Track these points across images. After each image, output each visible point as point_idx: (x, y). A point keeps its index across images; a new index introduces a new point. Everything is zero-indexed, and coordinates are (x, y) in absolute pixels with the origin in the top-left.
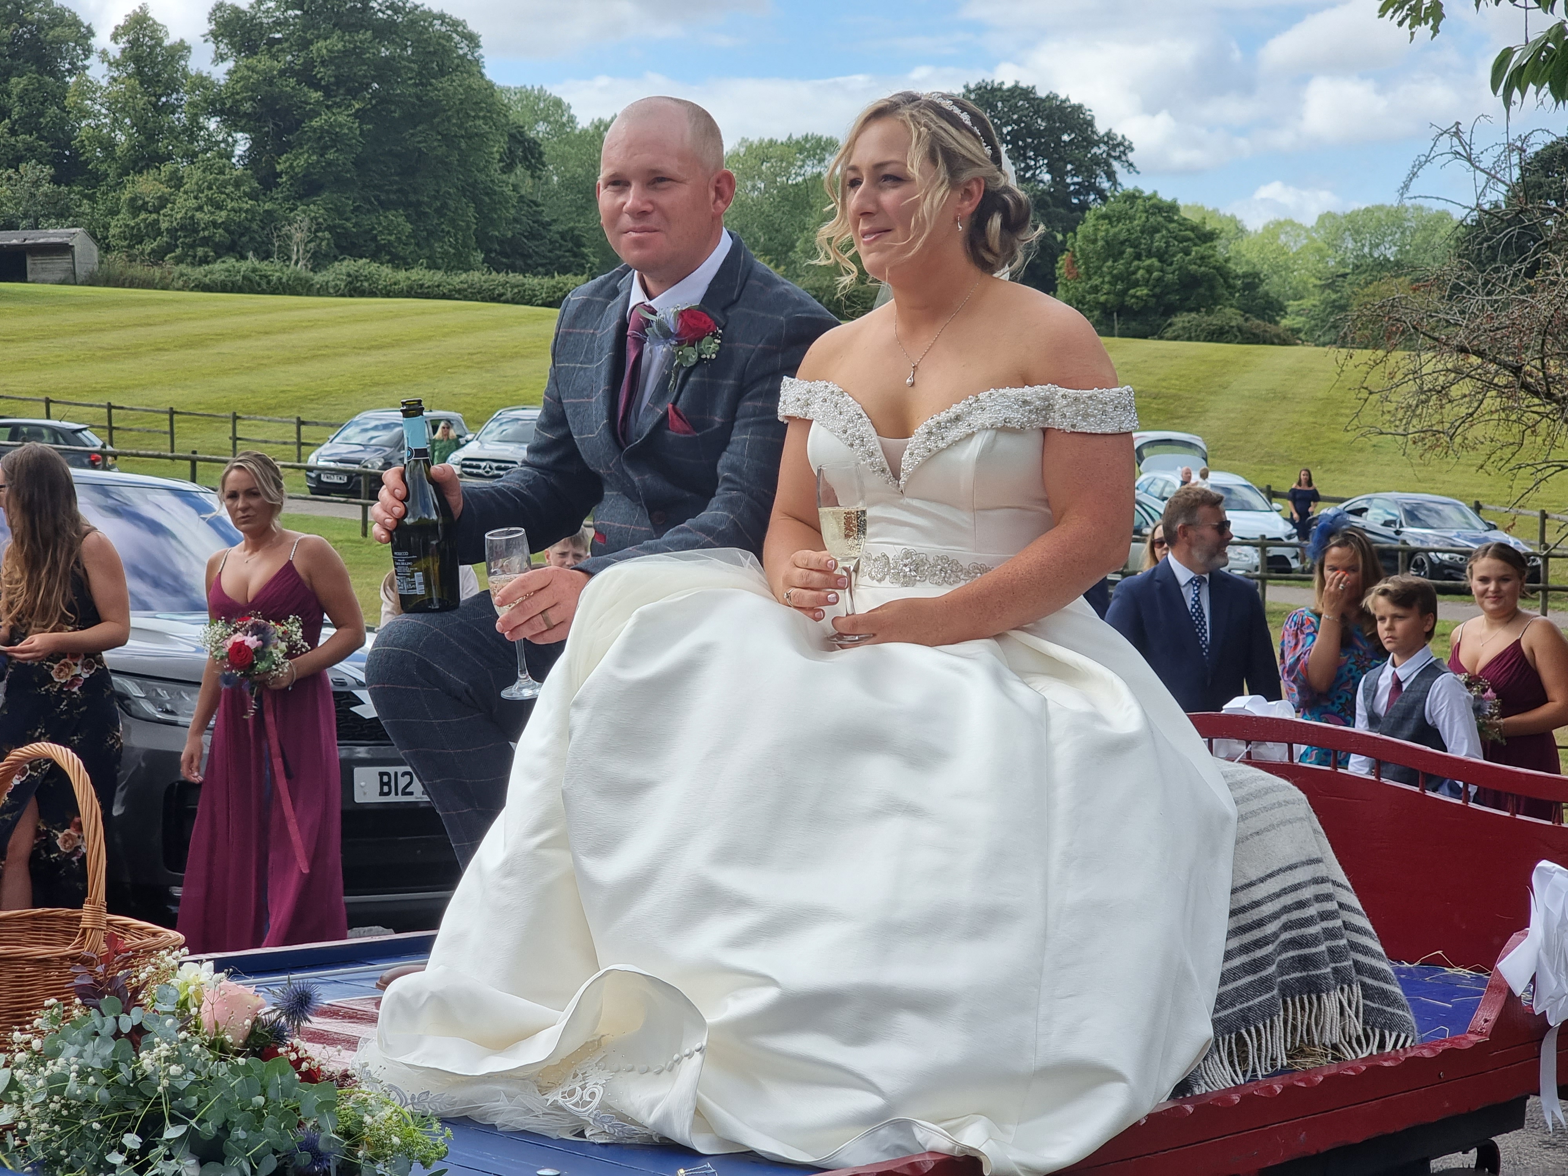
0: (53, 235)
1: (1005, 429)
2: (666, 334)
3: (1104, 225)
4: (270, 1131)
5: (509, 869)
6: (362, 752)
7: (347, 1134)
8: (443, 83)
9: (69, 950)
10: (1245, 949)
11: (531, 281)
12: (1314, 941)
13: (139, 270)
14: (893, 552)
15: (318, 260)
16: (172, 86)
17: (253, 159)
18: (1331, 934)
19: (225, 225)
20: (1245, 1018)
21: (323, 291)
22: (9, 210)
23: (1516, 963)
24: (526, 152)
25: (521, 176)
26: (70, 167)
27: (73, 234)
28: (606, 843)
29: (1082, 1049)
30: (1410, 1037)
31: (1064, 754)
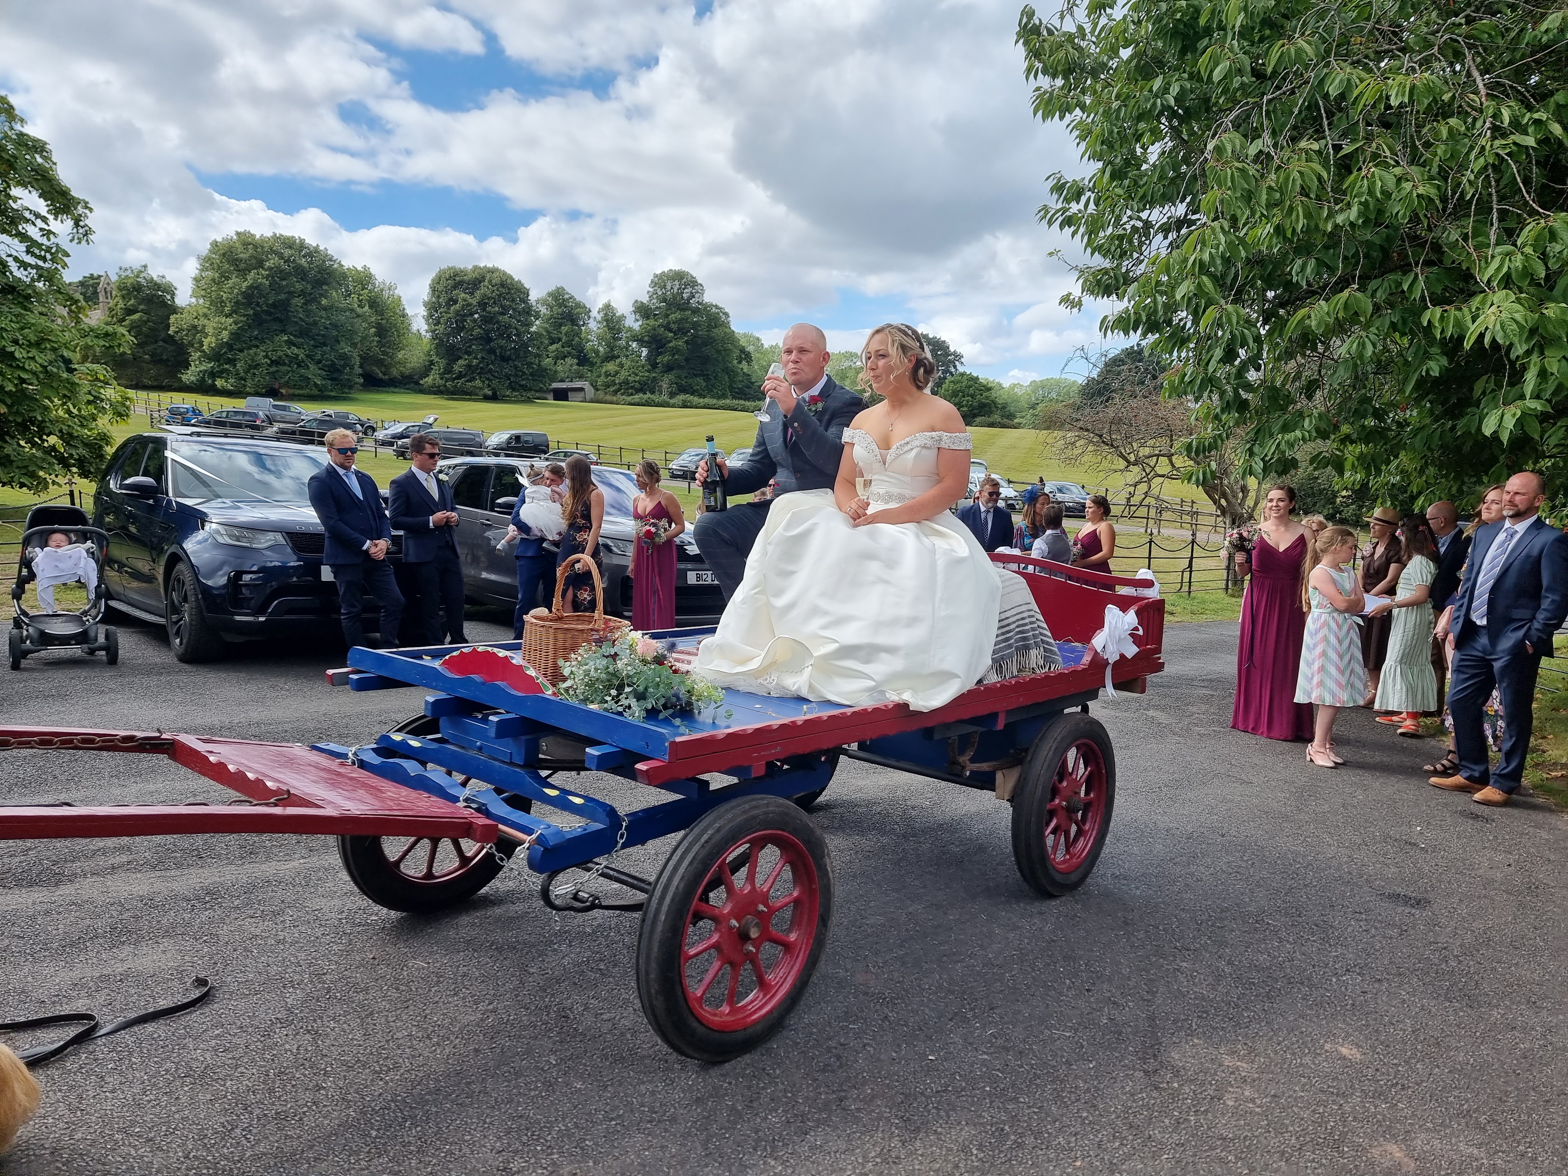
0: (577, 384)
1: (924, 447)
3: (952, 385)
4: (662, 690)
5: (744, 602)
6: (690, 566)
7: (689, 692)
8: (716, 331)
9: (590, 627)
10: (1003, 634)
11: (748, 403)
12: (1027, 631)
13: (608, 398)
14: (882, 491)
15: (672, 395)
16: (619, 331)
17: (648, 357)
18: (1033, 629)
19: (639, 382)
20: (1002, 658)
21: (673, 406)
22: (562, 375)
23: (1098, 641)
24: (746, 356)
25: (744, 365)
26: (583, 360)
27: (586, 385)
28: (779, 593)
29: (946, 666)
30: (1059, 666)
31: (941, 563)
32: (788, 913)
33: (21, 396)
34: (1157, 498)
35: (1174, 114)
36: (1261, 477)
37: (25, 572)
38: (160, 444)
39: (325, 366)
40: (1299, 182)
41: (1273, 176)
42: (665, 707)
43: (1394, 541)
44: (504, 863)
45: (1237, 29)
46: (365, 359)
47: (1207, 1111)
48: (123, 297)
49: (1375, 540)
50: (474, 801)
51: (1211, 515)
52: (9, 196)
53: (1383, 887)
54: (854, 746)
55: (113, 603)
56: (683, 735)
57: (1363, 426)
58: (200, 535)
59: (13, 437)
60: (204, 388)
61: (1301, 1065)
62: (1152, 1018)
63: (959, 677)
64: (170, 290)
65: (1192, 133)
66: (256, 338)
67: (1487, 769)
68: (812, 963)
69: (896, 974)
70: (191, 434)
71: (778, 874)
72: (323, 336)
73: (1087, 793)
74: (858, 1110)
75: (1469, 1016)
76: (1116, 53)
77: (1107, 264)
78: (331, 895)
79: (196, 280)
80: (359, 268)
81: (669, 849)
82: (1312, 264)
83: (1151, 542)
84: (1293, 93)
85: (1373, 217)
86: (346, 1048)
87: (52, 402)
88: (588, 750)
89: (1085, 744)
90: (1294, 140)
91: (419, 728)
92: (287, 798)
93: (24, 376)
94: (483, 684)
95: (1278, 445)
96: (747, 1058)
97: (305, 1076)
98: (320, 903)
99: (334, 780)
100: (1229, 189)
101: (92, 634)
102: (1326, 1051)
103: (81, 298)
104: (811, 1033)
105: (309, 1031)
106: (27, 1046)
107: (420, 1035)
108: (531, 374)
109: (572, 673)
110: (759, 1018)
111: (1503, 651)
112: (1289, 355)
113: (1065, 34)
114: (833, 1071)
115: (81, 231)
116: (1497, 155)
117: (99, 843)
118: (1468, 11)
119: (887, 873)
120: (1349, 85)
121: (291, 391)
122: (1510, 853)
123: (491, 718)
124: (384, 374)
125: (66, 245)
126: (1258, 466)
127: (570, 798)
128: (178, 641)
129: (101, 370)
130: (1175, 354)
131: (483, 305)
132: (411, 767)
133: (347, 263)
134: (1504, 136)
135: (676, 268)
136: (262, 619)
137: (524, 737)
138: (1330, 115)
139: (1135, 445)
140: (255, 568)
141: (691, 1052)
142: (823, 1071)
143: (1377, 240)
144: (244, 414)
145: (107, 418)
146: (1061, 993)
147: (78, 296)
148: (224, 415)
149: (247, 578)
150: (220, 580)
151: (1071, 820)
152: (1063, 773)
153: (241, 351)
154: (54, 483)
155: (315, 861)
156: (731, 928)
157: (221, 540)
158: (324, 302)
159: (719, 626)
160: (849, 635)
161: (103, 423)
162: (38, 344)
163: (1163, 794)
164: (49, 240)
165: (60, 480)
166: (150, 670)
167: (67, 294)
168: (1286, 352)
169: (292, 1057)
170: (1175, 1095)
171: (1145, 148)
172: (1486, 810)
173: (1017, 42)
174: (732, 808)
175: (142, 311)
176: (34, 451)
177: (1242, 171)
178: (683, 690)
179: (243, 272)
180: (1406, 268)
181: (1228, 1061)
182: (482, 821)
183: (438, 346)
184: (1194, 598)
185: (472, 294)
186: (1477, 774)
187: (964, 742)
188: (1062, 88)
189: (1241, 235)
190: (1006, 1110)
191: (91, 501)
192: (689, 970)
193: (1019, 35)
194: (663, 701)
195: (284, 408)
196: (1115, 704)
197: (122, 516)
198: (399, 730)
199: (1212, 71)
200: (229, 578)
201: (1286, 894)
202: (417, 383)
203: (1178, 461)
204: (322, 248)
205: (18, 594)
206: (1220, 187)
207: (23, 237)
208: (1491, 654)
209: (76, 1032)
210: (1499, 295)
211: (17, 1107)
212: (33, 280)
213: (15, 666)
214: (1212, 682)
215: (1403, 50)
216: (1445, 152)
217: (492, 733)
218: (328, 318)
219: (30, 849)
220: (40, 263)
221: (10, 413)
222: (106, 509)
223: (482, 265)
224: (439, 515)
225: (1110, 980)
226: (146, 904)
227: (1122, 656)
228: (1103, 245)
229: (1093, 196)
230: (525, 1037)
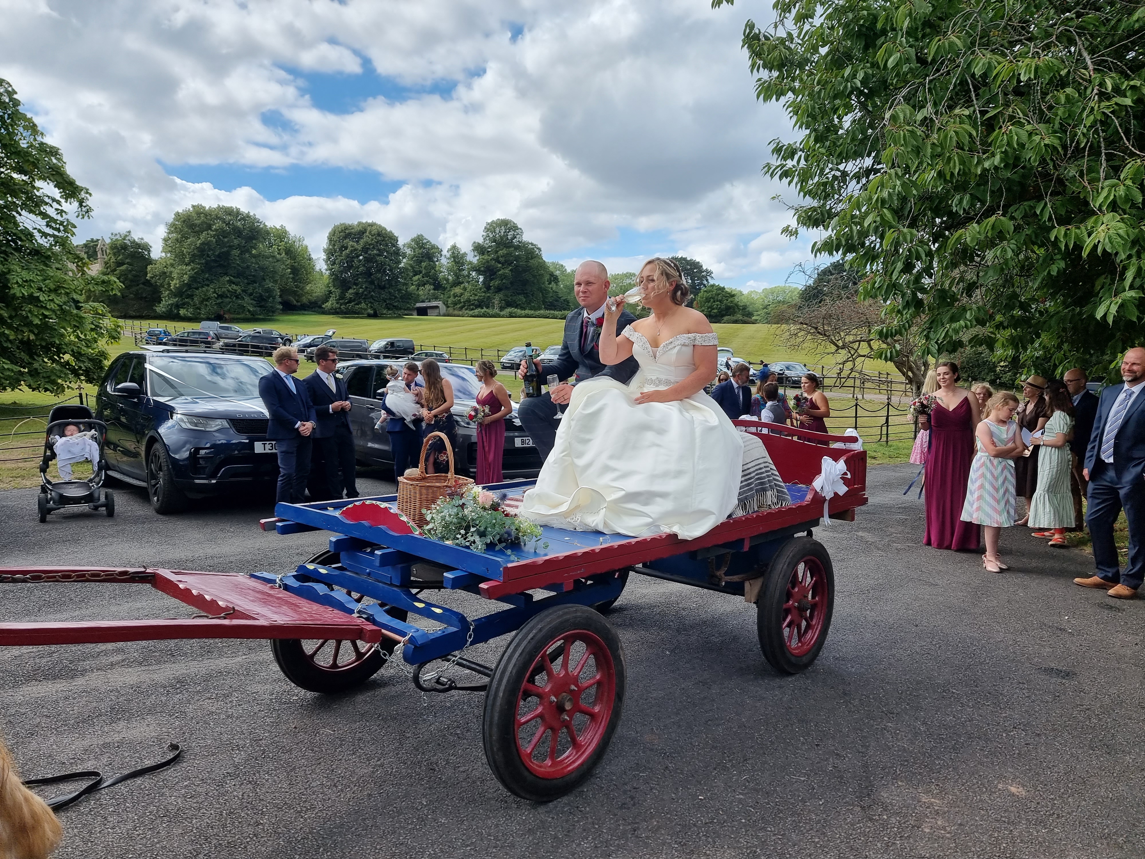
0: (434, 304)
1: (684, 345)
2: (593, 325)
3: (705, 294)
4: (497, 529)
5: (555, 462)
6: (516, 434)
7: (517, 530)
8: (532, 261)
9: (445, 484)
10: (746, 480)
12: (764, 478)
13: (456, 312)
14: (654, 378)
15: (502, 309)
16: (463, 264)
17: (484, 282)
18: (768, 476)
19: (478, 300)
20: (746, 498)
21: (503, 317)
22: (423, 297)
23: (818, 483)
24: (554, 279)
25: (553, 285)
26: (438, 286)
27: (439, 303)
28: (580, 455)
29: (704, 506)
30: (789, 503)
31: (698, 431)
32: (593, 690)
33: (45, 327)
34: (860, 373)
35: (861, 93)
36: (936, 356)
37: (48, 453)
38: (141, 359)
39: (255, 297)
40: (955, 139)
41: (936, 136)
42: (500, 541)
43: (1041, 400)
44: (387, 658)
45: (904, 30)
46: (284, 291)
47: (909, 837)
48: (114, 254)
49: (1027, 399)
50: (364, 613)
51: (902, 383)
52: (34, 187)
53: (1040, 663)
54: (640, 565)
55: (110, 473)
56: (513, 561)
57: (1013, 316)
58: (170, 423)
59: (39, 356)
60: (171, 316)
61: (981, 800)
62: (865, 766)
63: (714, 514)
64: (147, 248)
65: (875, 105)
66: (207, 279)
67: (1118, 571)
68: (611, 728)
69: (673, 735)
70: (163, 352)
71: (584, 663)
72: (254, 276)
73: (813, 597)
74: (648, 837)
75: (1108, 760)
76: (816, 51)
77: (815, 203)
78: (265, 682)
79: (165, 240)
80: (278, 227)
81: (505, 643)
82: (967, 197)
83: (856, 405)
84: (948, 73)
85: (1011, 162)
86: (277, 794)
87: (66, 330)
88: (445, 574)
89: (810, 560)
90: (951, 108)
91: (325, 559)
92: (232, 613)
93: (47, 313)
94: (370, 527)
95: (948, 331)
96: (565, 799)
97: (248, 815)
98: (258, 688)
99: (266, 599)
100: (902, 145)
101: (96, 495)
102: (999, 790)
103: (85, 256)
104: (612, 780)
105: (250, 782)
106: (53, 796)
107: (329, 784)
108: (401, 297)
109: (432, 518)
110: (573, 769)
111: (1127, 483)
112: (954, 265)
113: (778, 39)
114: (628, 808)
115: (84, 209)
116: (1104, 113)
117: (102, 647)
118: (1078, 9)
119: (665, 658)
120: (990, 67)
121: (232, 316)
122: (1137, 635)
123: (377, 552)
124: (297, 302)
125: (73, 220)
126: (934, 348)
127: (433, 609)
128: (156, 498)
129: (101, 307)
130: (868, 267)
131: (365, 250)
132: (321, 589)
133: (269, 224)
134: (1109, 99)
135: (502, 217)
136: (214, 481)
137: (400, 566)
138: (976, 88)
139: (842, 334)
140: (208, 445)
141: (523, 795)
142: (621, 808)
143: (1016, 177)
144: (200, 333)
145: (104, 340)
146: (797, 748)
147: (83, 255)
148: (186, 335)
149: (202, 452)
150: (184, 454)
151: (802, 617)
152: (794, 581)
153: (197, 289)
154: (68, 387)
155: (253, 657)
156: (551, 703)
157: (184, 426)
158: (254, 252)
159: (539, 479)
160: (633, 485)
161: (102, 344)
162: (55, 291)
163: (871, 595)
164: (62, 216)
165: (72, 385)
166: (137, 520)
167: (75, 254)
168: (951, 263)
169: (239, 801)
170: (885, 825)
171: (840, 118)
172: (1118, 602)
173: (743, 46)
174: (550, 614)
175: (128, 263)
176: (54, 365)
177: (912, 132)
178: (513, 528)
179: (198, 233)
180: (1039, 198)
181: (924, 799)
182: (371, 627)
183: (334, 280)
184: (891, 446)
185: (357, 242)
186: (1110, 575)
187: (720, 560)
188: (778, 77)
189: (914, 179)
190: (757, 837)
191: (95, 399)
192: (521, 734)
193: (744, 43)
194: (498, 537)
195: (227, 328)
196: (833, 528)
197: (116, 411)
198: (312, 562)
199: (887, 61)
200: (190, 453)
201: (966, 669)
202: (320, 307)
203: (876, 345)
204: (251, 214)
205: (44, 469)
206: (895, 145)
207: (44, 215)
208: (1117, 484)
209: (87, 785)
210: (1107, 218)
211: (46, 841)
212: (51, 245)
213: (43, 520)
214: (905, 509)
215: (1030, 39)
216: (1064, 112)
217: (377, 563)
218: (257, 263)
219: (54, 653)
220: (56, 233)
221: (37, 339)
222: (105, 405)
223: (364, 221)
224: (337, 403)
225: (833, 738)
226: (135, 691)
227: (836, 494)
228: (812, 189)
229: (803, 155)
230: (404, 785)
